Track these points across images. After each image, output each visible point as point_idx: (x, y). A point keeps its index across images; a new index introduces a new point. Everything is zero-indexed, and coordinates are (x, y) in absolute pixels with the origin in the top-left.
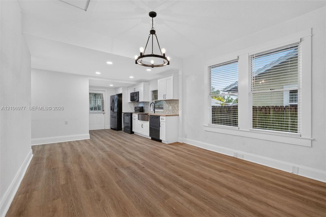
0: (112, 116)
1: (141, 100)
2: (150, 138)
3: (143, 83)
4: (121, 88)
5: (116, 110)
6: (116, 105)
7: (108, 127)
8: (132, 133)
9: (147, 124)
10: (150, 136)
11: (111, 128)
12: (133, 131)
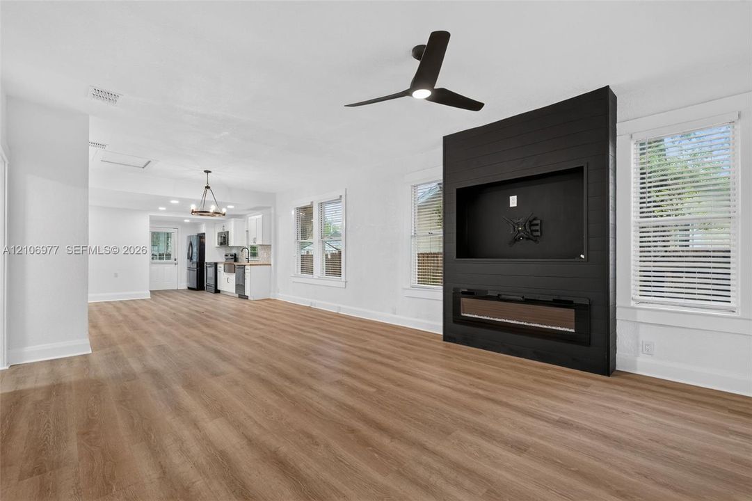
0: (189, 269)
1: (231, 244)
2: (237, 295)
3: (233, 219)
4: (204, 225)
5: (195, 259)
6: (195, 250)
7: (184, 285)
8: (217, 291)
9: (233, 277)
10: (236, 293)
11: (189, 288)
12: (218, 289)
